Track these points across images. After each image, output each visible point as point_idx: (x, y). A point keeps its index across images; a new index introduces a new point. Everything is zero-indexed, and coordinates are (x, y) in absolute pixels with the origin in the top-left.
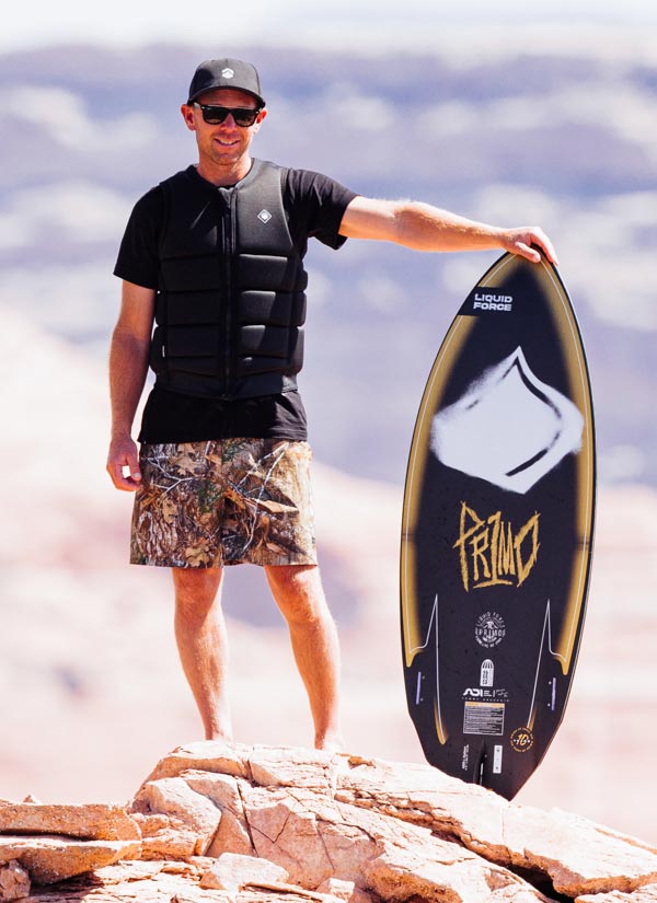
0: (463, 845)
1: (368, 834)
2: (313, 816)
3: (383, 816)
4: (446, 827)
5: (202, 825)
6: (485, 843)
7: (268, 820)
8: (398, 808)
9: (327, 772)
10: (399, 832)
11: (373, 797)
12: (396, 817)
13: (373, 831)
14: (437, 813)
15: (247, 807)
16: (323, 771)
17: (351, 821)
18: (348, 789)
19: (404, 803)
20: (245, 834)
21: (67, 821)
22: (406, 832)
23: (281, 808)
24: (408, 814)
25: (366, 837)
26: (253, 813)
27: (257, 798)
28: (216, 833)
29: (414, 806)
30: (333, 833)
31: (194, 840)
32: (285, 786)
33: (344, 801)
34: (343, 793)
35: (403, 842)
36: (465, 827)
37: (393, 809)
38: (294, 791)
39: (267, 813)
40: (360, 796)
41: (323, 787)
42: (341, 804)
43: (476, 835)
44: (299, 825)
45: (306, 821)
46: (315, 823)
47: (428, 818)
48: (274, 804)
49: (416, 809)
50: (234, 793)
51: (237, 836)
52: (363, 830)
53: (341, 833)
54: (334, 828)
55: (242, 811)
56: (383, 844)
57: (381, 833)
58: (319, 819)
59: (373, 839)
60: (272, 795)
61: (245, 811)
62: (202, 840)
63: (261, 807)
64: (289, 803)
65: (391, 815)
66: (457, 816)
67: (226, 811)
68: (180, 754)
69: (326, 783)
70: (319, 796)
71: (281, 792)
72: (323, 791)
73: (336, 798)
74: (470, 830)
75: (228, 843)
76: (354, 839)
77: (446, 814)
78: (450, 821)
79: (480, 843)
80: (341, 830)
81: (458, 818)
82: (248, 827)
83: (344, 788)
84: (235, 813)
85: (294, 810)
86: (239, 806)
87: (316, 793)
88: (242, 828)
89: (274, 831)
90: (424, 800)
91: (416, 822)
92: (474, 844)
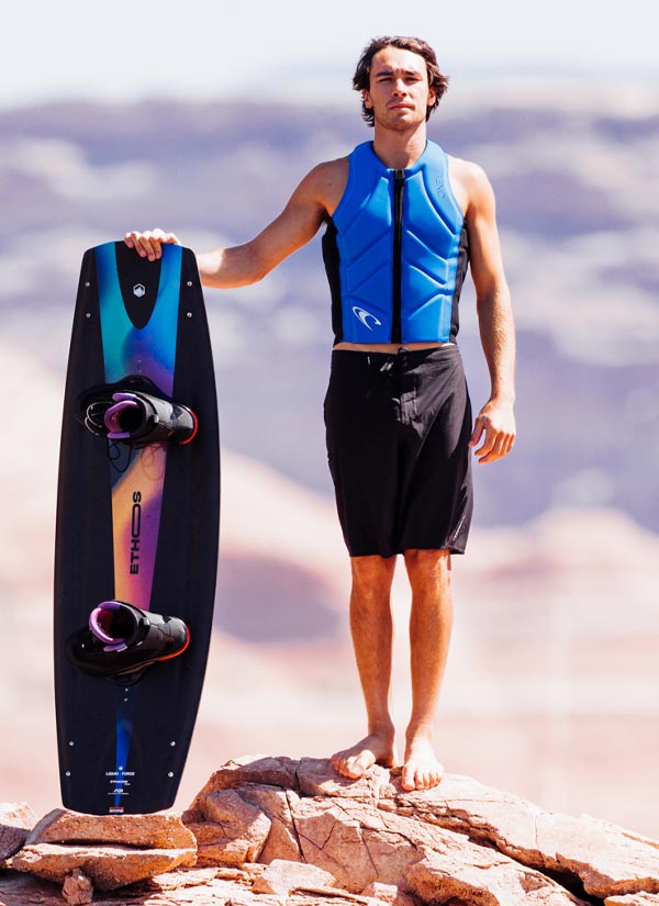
0: (499, 849)
1: (410, 841)
2: (357, 824)
3: (423, 824)
4: (482, 833)
5: (253, 833)
6: (519, 848)
7: (315, 829)
8: (437, 816)
9: (370, 783)
10: (438, 838)
11: (414, 805)
12: (436, 824)
13: (414, 837)
14: (473, 819)
15: (295, 816)
16: (366, 782)
17: (394, 828)
18: (390, 798)
19: (443, 811)
20: (294, 841)
21: (127, 831)
22: (446, 838)
23: (328, 817)
24: (446, 821)
25: (407, 843)
26: (301, 821)
27: (305, 808)
28: (266, 841)
29: (452, 813)
30: (376, 840)
31: (246, 848)
32: (331, 796)
33: (387, 809)
34: (385, 802)
35: (442, 847)
36: (500, 833)
37: (433, 817)
38: (340, 801)
39: (314, 822)
40: (402, 805)
41: (367, 797)
42: (383, 813)
43: (511, 840)
44: (345, 834)
45: (351, 829)
46: (359, 830)
47: (465, 824)
48: (321, 813)
49: (454, 816)
50: (283, 804)
51: (286, 844)
52: (404, 837)
53: (384, 840)
54: (377, 835)
55: (290, 820)
56: (423, 849)
57: (421, 839)
58: (363, 827)
59: (414, 845)
60: (318, 805)
61: (293, 819)
62: (253, 848)
63: (309, 816)
64: (334, 812)
65: (430, 822)
66: (493, 822)
67: (276, 820)
68: (233, 767)
69: (369, 793)
70: (364, 805)
71: (327, 802)
72: (367, 800)
73: (379, 807)
74: (505, 836)
75: (278, 850)
76: (397, 845)
77: (483, 821)
78: (487, 828)
79: (514, 847)
80: (383, 837)
81: (493, 825)
82: (296, 834)
83: (387, 797)
84: (284, 822)
85: (340, 819)
86: (288, 815)
87: (360, 802)
88: (291, 836)
89: (321, 838)
90: (461, 808)
91: (455, 829)
92: (509, 848)
